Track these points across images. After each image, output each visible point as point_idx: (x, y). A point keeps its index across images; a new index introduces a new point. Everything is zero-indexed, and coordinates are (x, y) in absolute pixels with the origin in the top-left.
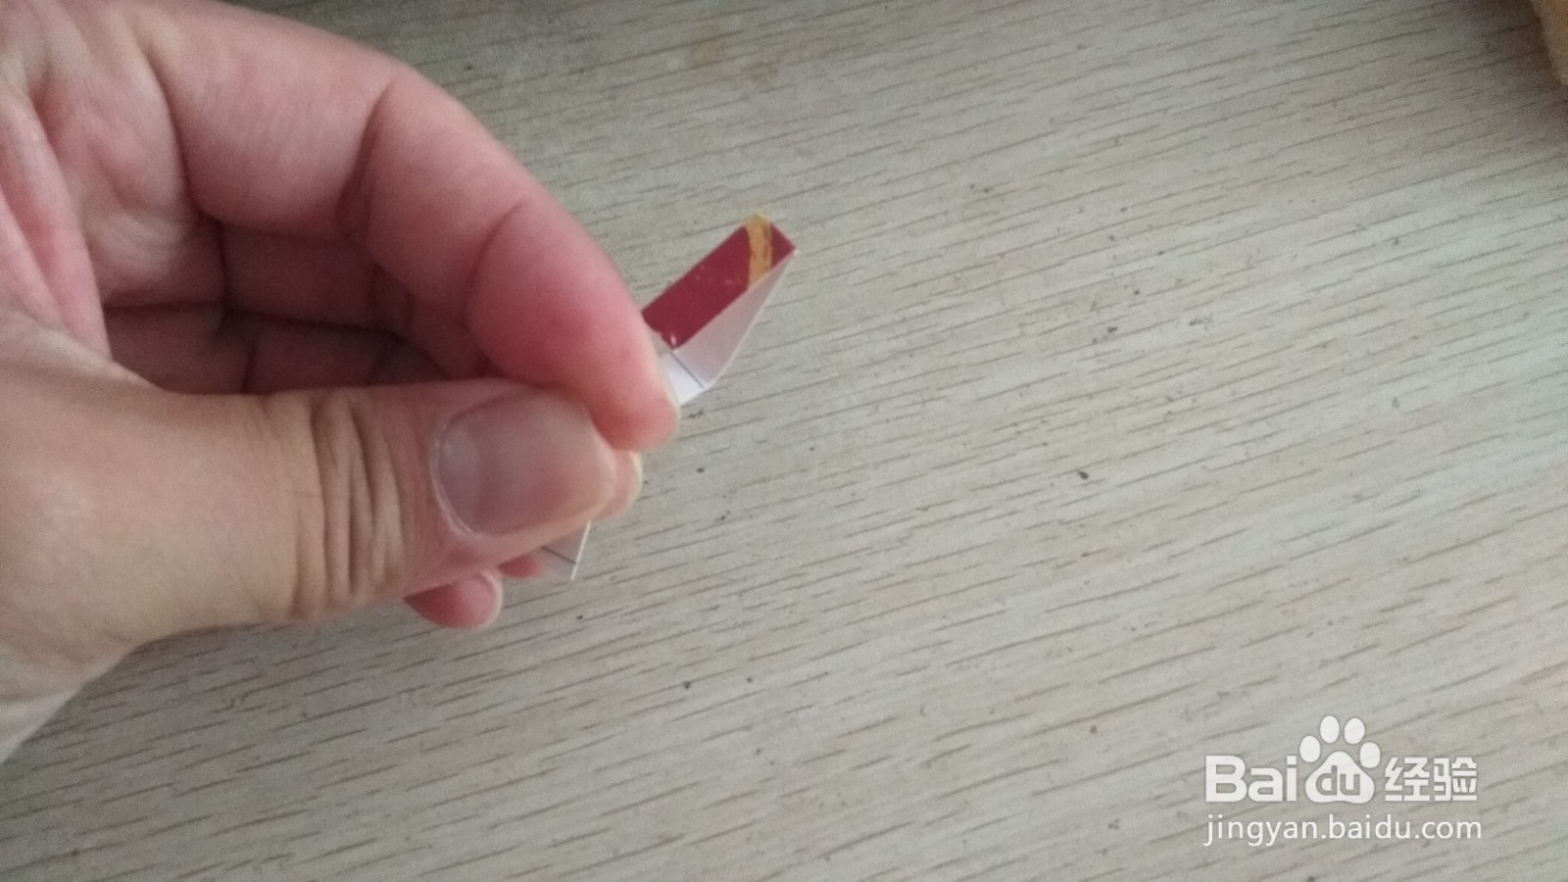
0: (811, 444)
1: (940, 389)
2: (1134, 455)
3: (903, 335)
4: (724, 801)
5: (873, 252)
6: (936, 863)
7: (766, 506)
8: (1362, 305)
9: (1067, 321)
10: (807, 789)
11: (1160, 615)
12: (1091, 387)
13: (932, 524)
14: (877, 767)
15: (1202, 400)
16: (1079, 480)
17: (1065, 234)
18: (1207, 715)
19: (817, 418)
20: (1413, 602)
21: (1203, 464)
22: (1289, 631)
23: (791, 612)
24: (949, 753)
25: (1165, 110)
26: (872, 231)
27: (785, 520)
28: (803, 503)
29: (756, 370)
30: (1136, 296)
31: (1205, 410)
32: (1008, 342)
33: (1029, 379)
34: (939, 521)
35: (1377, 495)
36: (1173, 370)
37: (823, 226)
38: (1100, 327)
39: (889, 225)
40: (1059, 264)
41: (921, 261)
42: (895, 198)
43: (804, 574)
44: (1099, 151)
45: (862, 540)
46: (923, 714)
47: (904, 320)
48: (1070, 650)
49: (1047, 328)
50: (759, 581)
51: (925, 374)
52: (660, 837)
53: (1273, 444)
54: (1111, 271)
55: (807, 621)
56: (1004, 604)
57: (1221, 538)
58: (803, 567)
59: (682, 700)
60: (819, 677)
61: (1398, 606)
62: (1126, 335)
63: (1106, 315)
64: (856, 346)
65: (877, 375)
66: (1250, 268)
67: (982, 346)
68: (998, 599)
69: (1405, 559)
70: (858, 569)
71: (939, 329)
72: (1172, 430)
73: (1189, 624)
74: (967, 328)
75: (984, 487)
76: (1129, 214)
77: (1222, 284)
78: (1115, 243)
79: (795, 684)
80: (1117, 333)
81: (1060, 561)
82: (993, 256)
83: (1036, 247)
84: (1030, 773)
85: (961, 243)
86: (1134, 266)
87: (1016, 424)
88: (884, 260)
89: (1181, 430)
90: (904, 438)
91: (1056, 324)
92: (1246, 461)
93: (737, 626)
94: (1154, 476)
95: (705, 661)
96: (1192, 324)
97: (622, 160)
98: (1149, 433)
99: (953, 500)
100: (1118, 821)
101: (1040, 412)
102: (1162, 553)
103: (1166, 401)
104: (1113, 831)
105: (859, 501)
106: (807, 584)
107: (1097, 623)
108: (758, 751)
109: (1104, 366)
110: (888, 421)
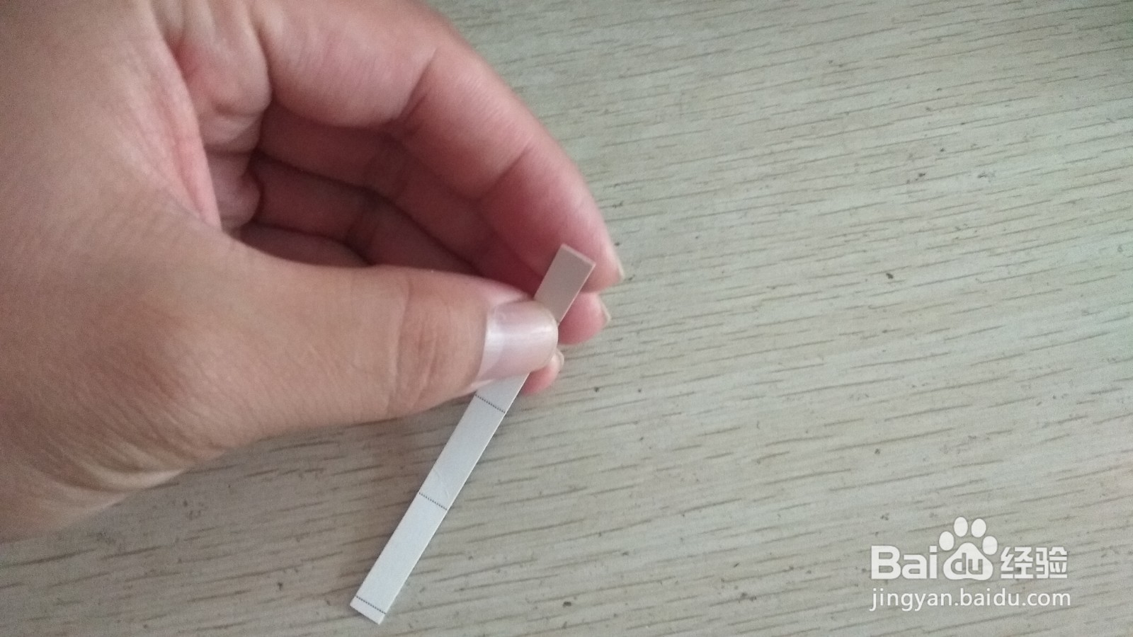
0: (696, 234)
1: (792, 205)
2: (928, 265)
3: (769, 163)
4: (616, 469)
5: (754, 101)
6: (757, 527)
7: (661, 273)
8: (1106, 176)
9: (889, 165)
10: (674, 467)
11: (934, 378)
12: (903, 214)
13: (778, 299)
14: (720, 460)
15: (980, 232)
16: (887, 279)
17: (895, 102)
18: (959, 451)
19: (701, 216)
20: (1115, 389)
21: (975, 277)
22: (1024, 400)
23: (673, 349)
24: (774, 455)
25: (978, 20)
26: (755, 87)
27: (674, 285)
28: (687, 274)
29: (662, 178)
30: (942, 153)
31: (983, 239)
32: (845, 176)
33: (857, 204)
34: (783, 297)
35: (1099, 312)
36: (964, 208)
37: (720, 80)
38: (914, 172)
39: (768, 84)
40: (889, 124)
41: (788, 112)
42: (773, 65)
43: (684, 323)
44: (925, 45)
45: (727, 305)
46: (758, 427)
47: (772, 153)
48: (867, 396)
49: (875, 169)
50: (652, 324)
51: (783, 193)
52: (570, 487)
53: (1029, 268)
54: (925, 133)
55: (683, 356)
56: (823, 359)
57: (983, 330)
58: (683, 318)
59: (593, 399)
60: (688, 394)
61: (1106, 391)
62: (932, 179)
63: (919, 163)
64: (734, 169)
65: (747, 191)
66: (1027, 141)
67: (826, 177)
68: (820, 356)
69: (1114, 359)
70: (721, 324)
71: (796, 162)
72: (957, 251)
73: (953, 387)
74: (817, 163)
75: (816, 277)
76: (944, 93)
77: (1005, 151)
78: (929, 113)
79: (670, 397)
80: (925, 177)
81: (867, 334)
82: (841, 113)
83: (873, 110)
84: (830, 476)
85: (818, 102)
86: (943, 131)
87: (845, 235)
88: (761, 108)
89: (964, 251)
90: (763, 236)
91: (880, 167)
92: (1008, 278)
93: (633, 353)
94: (941, 281)
95: (610, 374)
96: (980, 177)
97: (581, 19)
98: (941, 251)
99: (795, 284)
100: (888, 514)
101: (864, 228)
102: (939, 336)
103: (955, 229)
104: (884, 521)
105: (726, 277)
106: (685, 331)
107: (888, 379)
108: (642, 439)
109: (912, 200)
110: (753, 224)
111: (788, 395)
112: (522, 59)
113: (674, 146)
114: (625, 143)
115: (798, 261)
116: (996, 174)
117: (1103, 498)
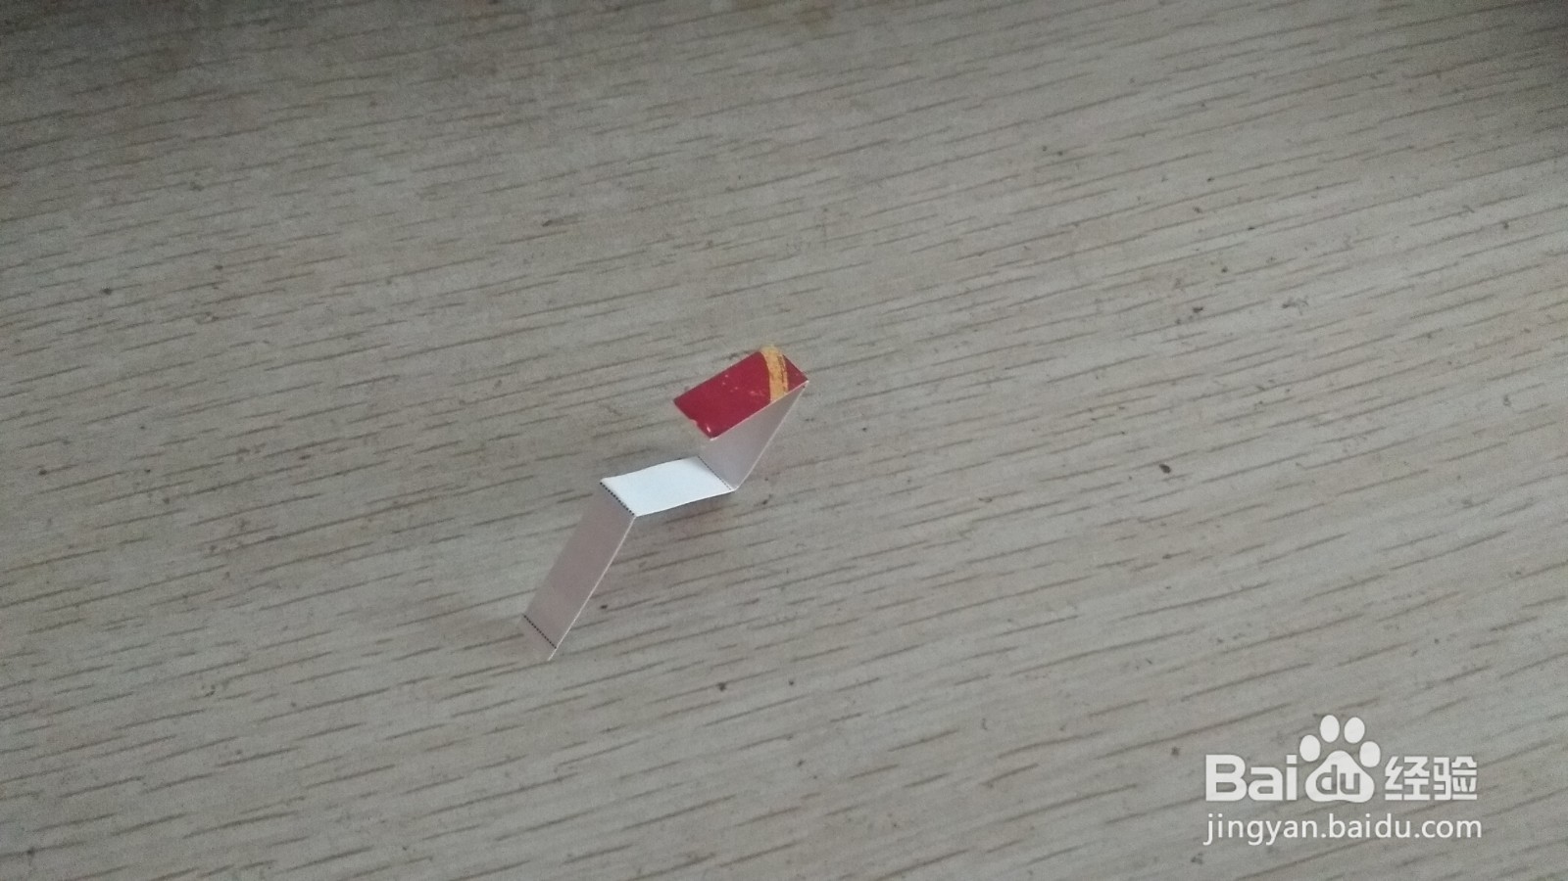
0: (863, 424)
1: (1008, 368)
2: (1222, 448)
3: (965, 308)
4: (761, 818)
5: (935, 215)
7: (812, 490)
8: (1471, 292)
9: (1149, 299)
10: (856, 807)
11: (1250, 625)
12: (1176, 372)
13: (997, 517)
14: (929, 788)
15: (1295, 389)
16: (1160, 474)
17: (1147, 203)
19: (871, 395)
20: (1525, 620)
22: (1391, 649)
23: (839, 610)
24: (1014, 773)
25: (1257, 73)
26: (935, 193)
27: (834, 507)
28: (854, 489)
30: (1224, 275)
31: (1300, 402)
32: (1083, 319)
33: (1105, 360)
34: (1007, 514)
35: (1488, 501)
36: (1268, 356)
37: (880, 187)
38: (1185, 306)
39: (953, 188)
40: (1139, 237)
41: (987, 228)
42: (958, 159)
43: (855, 567)
44: (1184, 115)
45: (920, 532)
46: (985, 728)
47: (966, 292)
48: (1150, 662)
49: (1125, 306)
50: (802, 573)
51: (990, 352)
52: (688, 856)
53: (1375, 441)
54: (1196, 246)
55: (856, 620)
57: (1316, 543)
58: (853, 559)
59: (716, 703)
60: (870, 682)
61: (1512, 625)
62: (1213, 316)
63: (1191, 293)
64: (914, 319)
65: (937, 351)
66: (1349, 248)
67: (1055, 323)
68: (1069, 603)
69: (1518, 573)
70: (915, 563)
71: (1007, 303)
72: (1263, 423)
73: (1280, 638)
74: (1038, 302)
75: (1053, 479)
76: (1219, 184)
77: (1318, 265)
78: (1201, 216)
79: (840, 690)
80: (1202, 313)
81: (1139, 563)
82: (1067, 225)
83: (1115, 217)
84: (1104, 798)
85: (1032, 209)
86: (1222, 242)
87: (1090, 410)
88: (946, 225)
89: (1273, 422)
90: (966, 420)
91: (1136, 302)
92: (1344, 459)
93: (779, 623)
94: (1243, 472)
95: (741, 659)
96: (1285, 306)
97: (661, 106)
98: (1238, 425)
99: (1021, 492)
100: (1200, 854)
101: (1117, 398)
102: (1252, 558)
103: (1257, 390)
104: (1196, 866)
105: (915, 489)
106: (858, 579)
107: (1180, 633)
108: (801, 763)
109: (1189, 349)
110: (949, 402)
111: (1028, 670)
112: (573, 172)
113: (819, 289)
114: (742, 290)
115: (1022, 456)
116: (1309, 301)
117: (1530, 796)
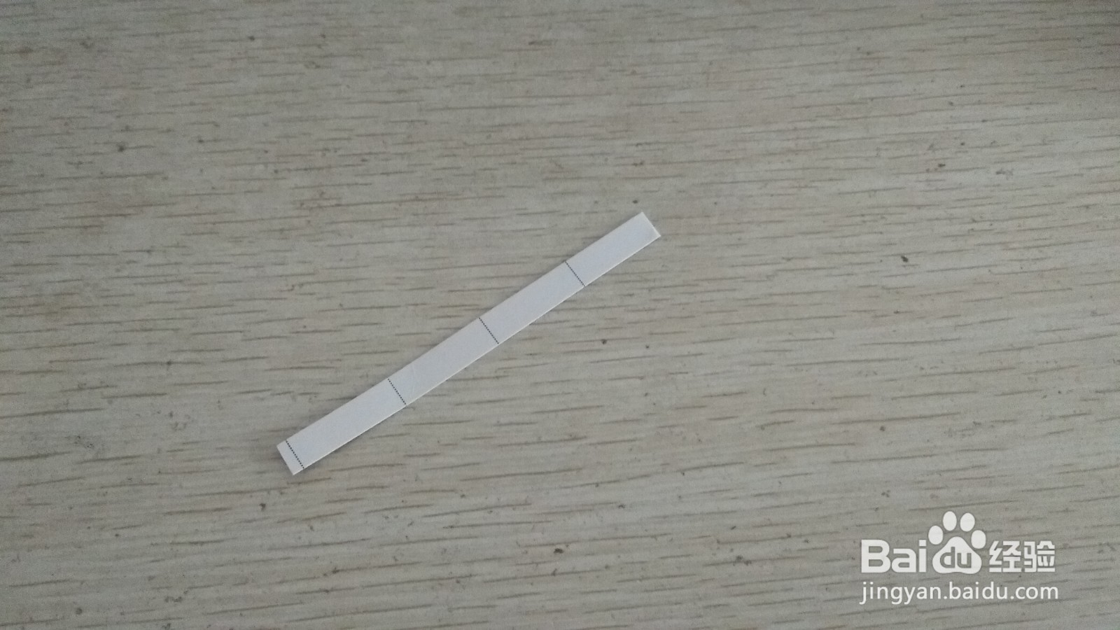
0: (716, 200)
1: (813, 181)
2: (942, 253)
3: (792, 139)
4: (617, 422)
5: (782, 78)
6: (758, 492)
7: (677, 234)
9: (910, 153)
10: (677, 426)
11: (942, 363)
12: (921, 201)
13: (792, 270)
14: (726, 422)
15: (996, 225)
16: (901, 262)
17: (920, 94)
18: (964, 435)
19: (722, 183)
21: (988, 268)
22: (1030, 392)
23: (683, 309)
24: (778, 423)
26: (782, 65)
27: (689, 247)
28: (702, 238)
29: (684, 143)
30: (962, 147)
31: (998, 233)
32: (866, 158)
33: (876, 187)
34: (797, 270)
35: (1108, 314)
36: (980, 202)
37: (749, 55)
38: (933, 162)
39: (795, 63)
40: (912, 114)
41: (814, 92)
42: (801, 46)
43: (697, 285)
44: (952, 43)
45: (742, 271)
46: (765, 394)
47: (796, 129)
48: (876, 374)
49: (896, 155)
50: (664, 283)
51: (804, 169)
52: (570, 435)
53: (1041, 265)
55: (694, 317)
56: (834, 333)
57: (994, 321)
58: (697, 280)
59: (600, 350)
60: (696, 355)
61: (1109, 391)
62: (951, 171)
63: (939, 155)
64: (757, 141)
65: (769, 163)
66: (1044, 144)
67: (847, 158)
68: (831, 330)
70: (735, 290)
71: (818, 140)
72: (971, 242)
73: (961, 373)
74: (839, 143)
75: (832, 253)
76: (966, 90)
77: (1023, 151)
78: (952, 107)
79: (677, 356)
80: (945, 168)
81: (878, 313)
82: (866, 99)
83: (897, 99)
84: (832, 448)
85: (844, 85)
87: (862, 215)
88: (787, 86)
89: (980, 242)
90: (783, 209)
91: (901, 153)
92: (1020, 273)
93: (644, 310)
94: (955, 269)
95: (618, 328)
96: (998, 174)
98: (956, 240)
99: (810, 257)
100: (889, 491)
101: (882, 210)
102: (950, 322)
103: (971, 221)
105: (742, 244)
106: (698, 293)
107: (897, 359)
108: (646, 395)
109: (932, 189)
110: (772, 195)
111: (798, 365)
113: (699, 112)
114: (650, 104)
115: (815, 236)
116: (1014, 173)
